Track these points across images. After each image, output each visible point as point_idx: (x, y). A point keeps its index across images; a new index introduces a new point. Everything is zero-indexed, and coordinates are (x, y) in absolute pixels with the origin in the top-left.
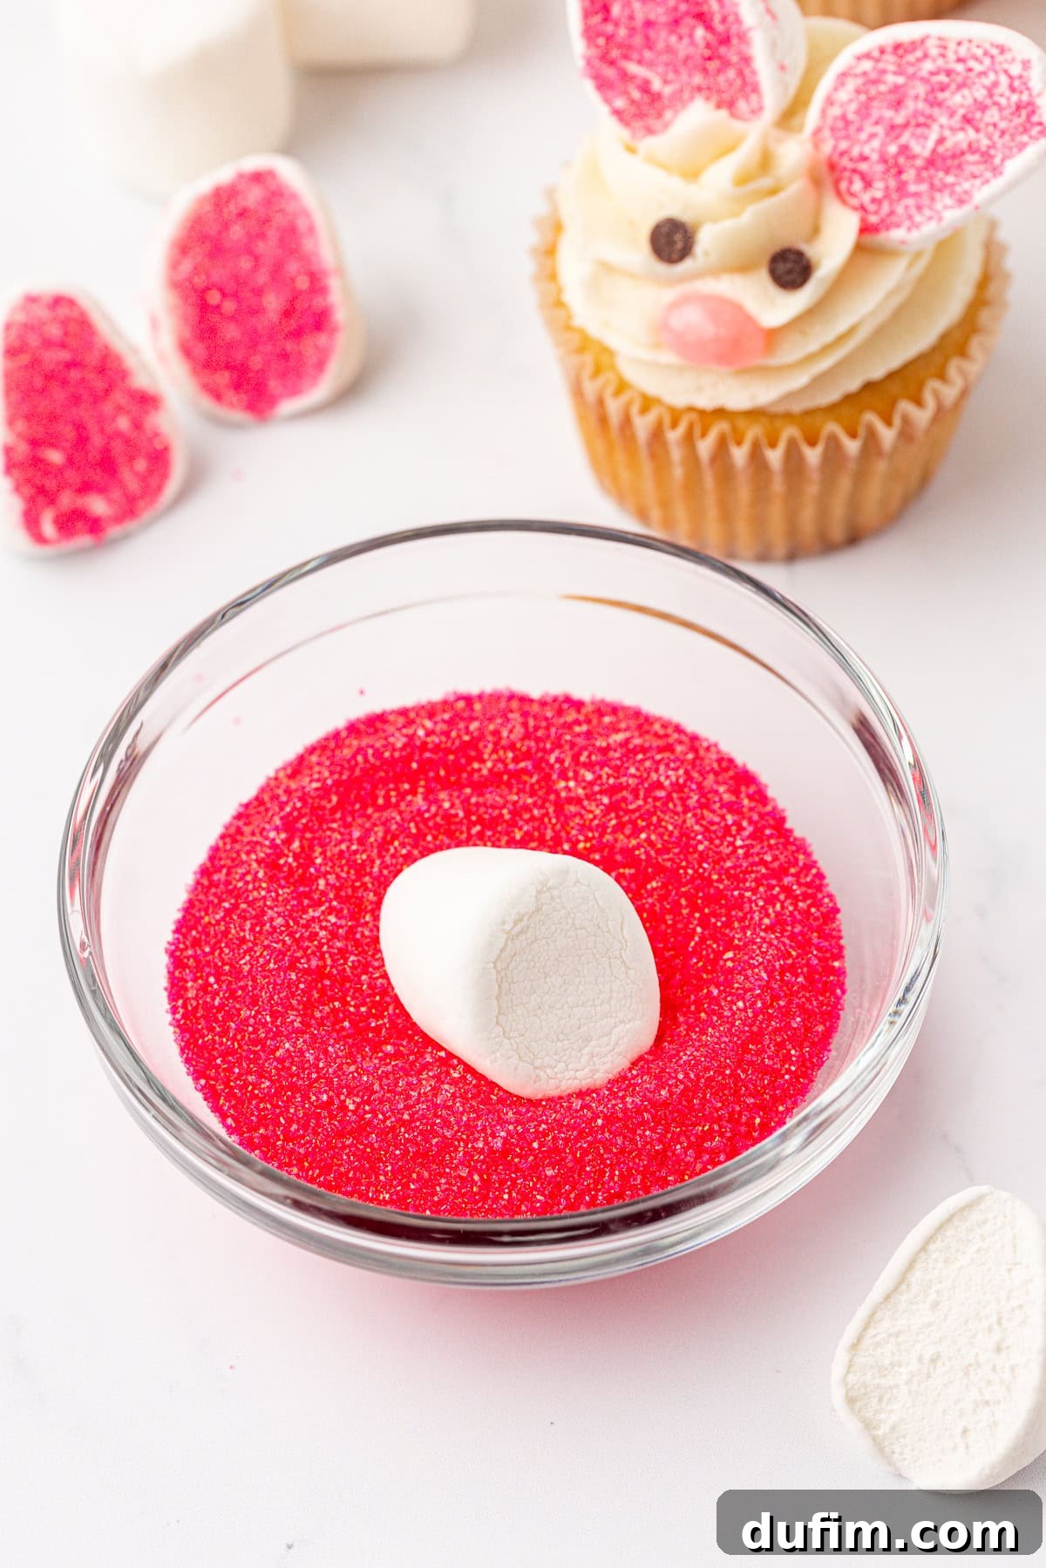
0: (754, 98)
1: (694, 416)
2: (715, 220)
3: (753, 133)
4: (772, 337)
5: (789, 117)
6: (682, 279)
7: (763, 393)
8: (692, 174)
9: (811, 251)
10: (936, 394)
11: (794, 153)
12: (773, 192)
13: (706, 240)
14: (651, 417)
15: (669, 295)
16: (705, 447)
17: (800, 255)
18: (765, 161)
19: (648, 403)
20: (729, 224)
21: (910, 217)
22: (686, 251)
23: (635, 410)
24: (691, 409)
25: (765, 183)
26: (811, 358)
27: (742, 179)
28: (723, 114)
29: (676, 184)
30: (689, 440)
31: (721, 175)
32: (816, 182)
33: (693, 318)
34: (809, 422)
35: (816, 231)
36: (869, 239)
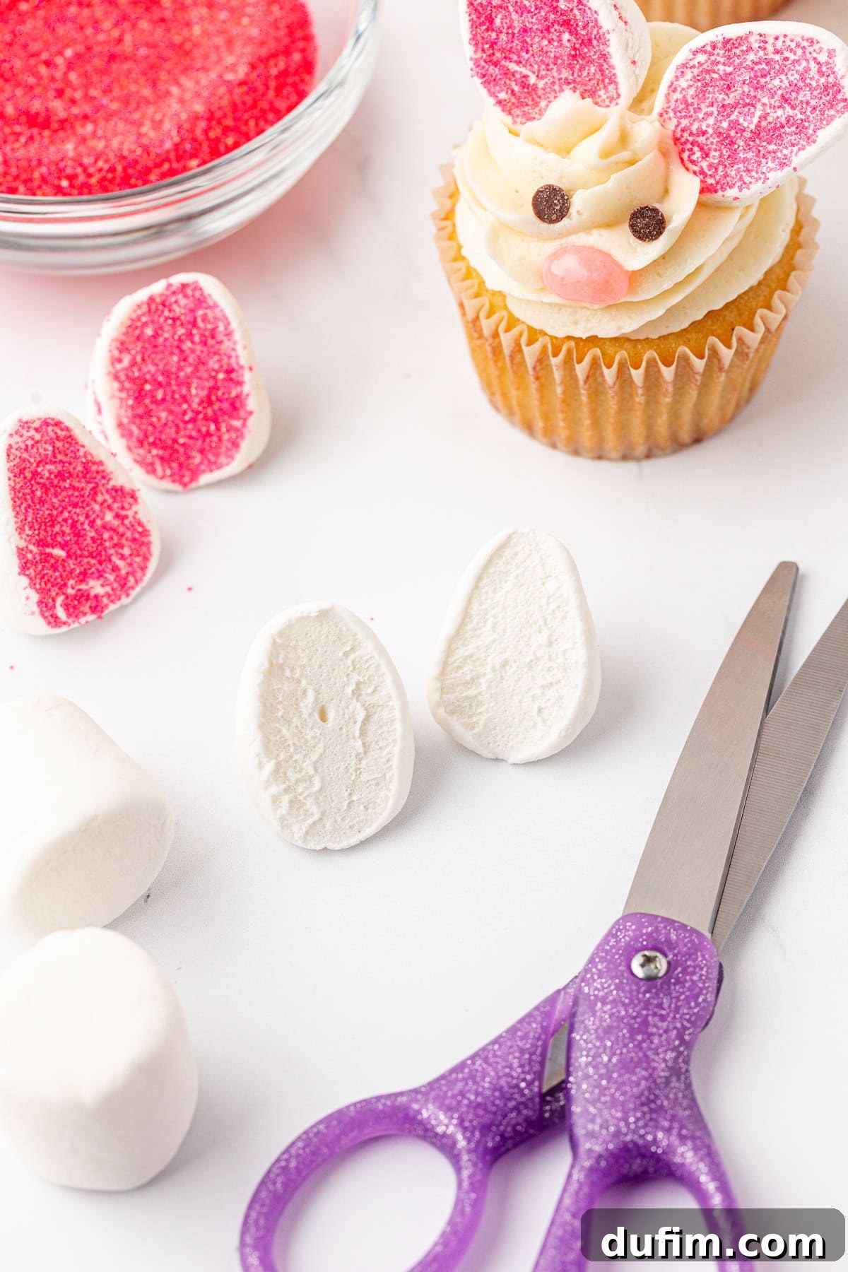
0: (611, 87)
1: (572, 344)
2: (585, 187)
3: (614, 115)
4: (634, 278)
5: (640, 102)
6: (560, 235)
7: (627, 324)
8: (565, 151)
9: (664, 209)
10: (763, 319)
11: (647, 130)
12: (631, 163)
13: (578, 202)
14: (537, 346)
15: (550, 247)
16: (581, 370)
17: (655, 211)
18: (624, 138)
19: (534, 335)
20: (597, 188)
21: (741, 178)
22: (563, 213)
23: (523, 341)
24: (569, 338)
25: (625, 155)
26: (665, 294)
27: (606, 154)
28: (589, 101)
29: (552, 158)
30: (568, 363)
31: (588, 151)
32: (665, 154)
33: (570, 265)
34: (665, 346)
35: (666, 192)
36: (708, 197)
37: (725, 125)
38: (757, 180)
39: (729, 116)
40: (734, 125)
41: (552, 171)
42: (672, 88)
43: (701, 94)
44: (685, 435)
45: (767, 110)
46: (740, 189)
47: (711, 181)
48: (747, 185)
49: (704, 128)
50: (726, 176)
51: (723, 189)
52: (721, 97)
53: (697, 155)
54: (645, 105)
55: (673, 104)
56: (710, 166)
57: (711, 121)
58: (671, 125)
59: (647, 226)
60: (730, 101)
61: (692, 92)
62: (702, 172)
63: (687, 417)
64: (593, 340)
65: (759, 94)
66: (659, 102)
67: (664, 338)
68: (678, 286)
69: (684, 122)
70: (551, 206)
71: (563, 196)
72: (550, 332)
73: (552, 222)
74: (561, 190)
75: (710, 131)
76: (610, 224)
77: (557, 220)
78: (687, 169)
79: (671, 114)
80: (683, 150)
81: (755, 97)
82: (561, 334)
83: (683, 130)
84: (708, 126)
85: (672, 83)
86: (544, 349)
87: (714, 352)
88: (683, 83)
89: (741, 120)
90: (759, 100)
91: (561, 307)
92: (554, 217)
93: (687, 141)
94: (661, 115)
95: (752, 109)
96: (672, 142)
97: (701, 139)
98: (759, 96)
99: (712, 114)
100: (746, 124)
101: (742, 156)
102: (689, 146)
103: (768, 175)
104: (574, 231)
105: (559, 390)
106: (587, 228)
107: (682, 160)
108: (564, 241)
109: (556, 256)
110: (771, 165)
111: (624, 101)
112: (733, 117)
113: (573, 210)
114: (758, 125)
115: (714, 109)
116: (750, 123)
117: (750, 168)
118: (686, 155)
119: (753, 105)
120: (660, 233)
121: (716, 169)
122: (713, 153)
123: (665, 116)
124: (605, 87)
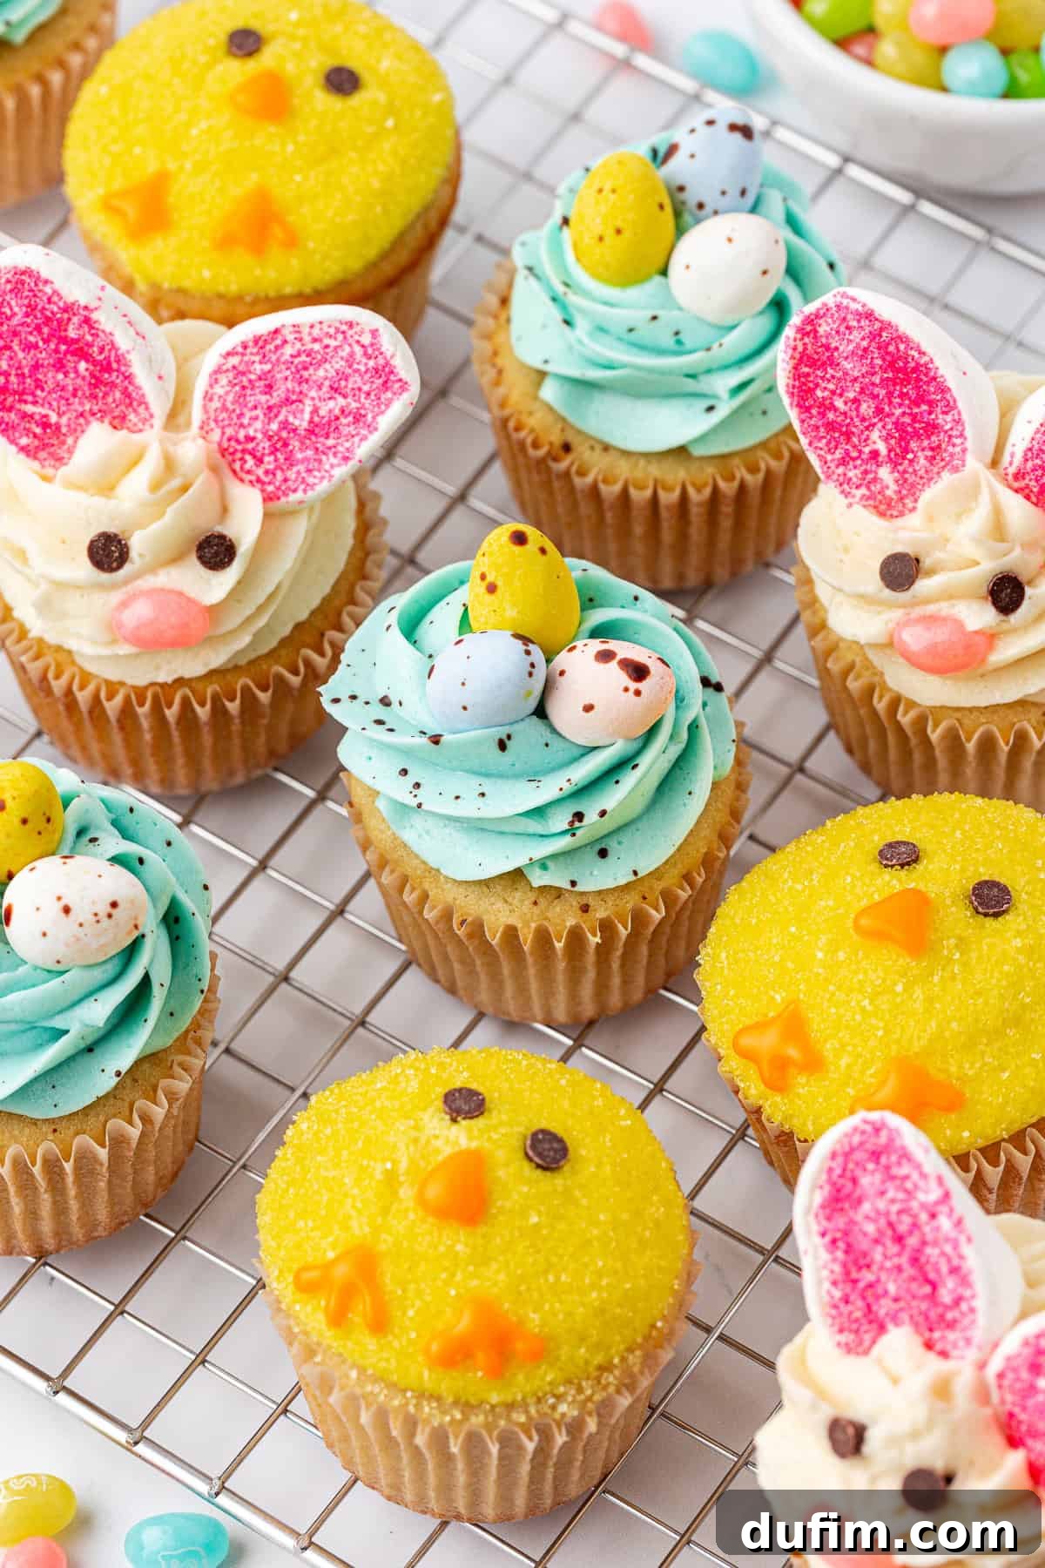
37: (274, 426)
38: (322, 478)
39: (276, 416)
40: (285, 425)
41: (100, 516)
42: (208, 397)
43: (241, 398)
44: (282, 747)
45: (318, 404)
46: (305, 491)
47: (270, 488)
48: (312, 486)
49: (251, 433)
50: (286, 480)
51: (286, 495)
52: (263, 398)
53: (250, 462)
54: (181, 419)
55: (212, 415)
56: (267, 472)
57: (258, 425)
58: (216, 435)
59: (216, 554)
60: (275, 399)
61: (230, 398)
62: (259, 480)
63: (284, 729)
64: (180, 682)
65: (305, 387)
66: (197, 415)
67: (252, 663)
68: (260, 609)
69: (229, 432)
70: (109, 555)
71: (120, 541)
72: (130, 682)
73: (112, 570)
74: (116, 535)
75: (259, 436)
76: (176, 559)
77: (120, 567)
78: (242, 480)
79: (213, 425)
80: (234, 461)
81: (301, 392)
82: (141, 681)
83: (229, 439)
84: (256, 431)
85: (207, 392)
86: (127, 700)
87: (308, 664)
88: (219, 390)
89: (291, 419)
90: (306, 395)
91: (137, 655)
92: (115, 565)
93: (236, 451)
94: (202, 428)
95: (301, 406)
96: (219, 456)
97: (250, 446)
98: (305, 391)
99: (256, 418)
100: (297, 423)
101: (299, 456)
102: (239, 455)
103: (333, 472)
104: (138, 575)
105: (148, 737)
106: (152, 569)
107: (234, 472)
108: (130, 588)
109: (124, 604)
110: (333, 460)
111: (159, 421)
112: (281, 418)
113: (134, 554)
114: (311, 421)
115: (259, 412)
116: (302, 422)
117: (311, 467)
118: (237, 466)
119: (300, 401)
120: (231, 560)
121: (274, 475)
122: (267, 459)
123: (206, 428)
124: (135, 411)
